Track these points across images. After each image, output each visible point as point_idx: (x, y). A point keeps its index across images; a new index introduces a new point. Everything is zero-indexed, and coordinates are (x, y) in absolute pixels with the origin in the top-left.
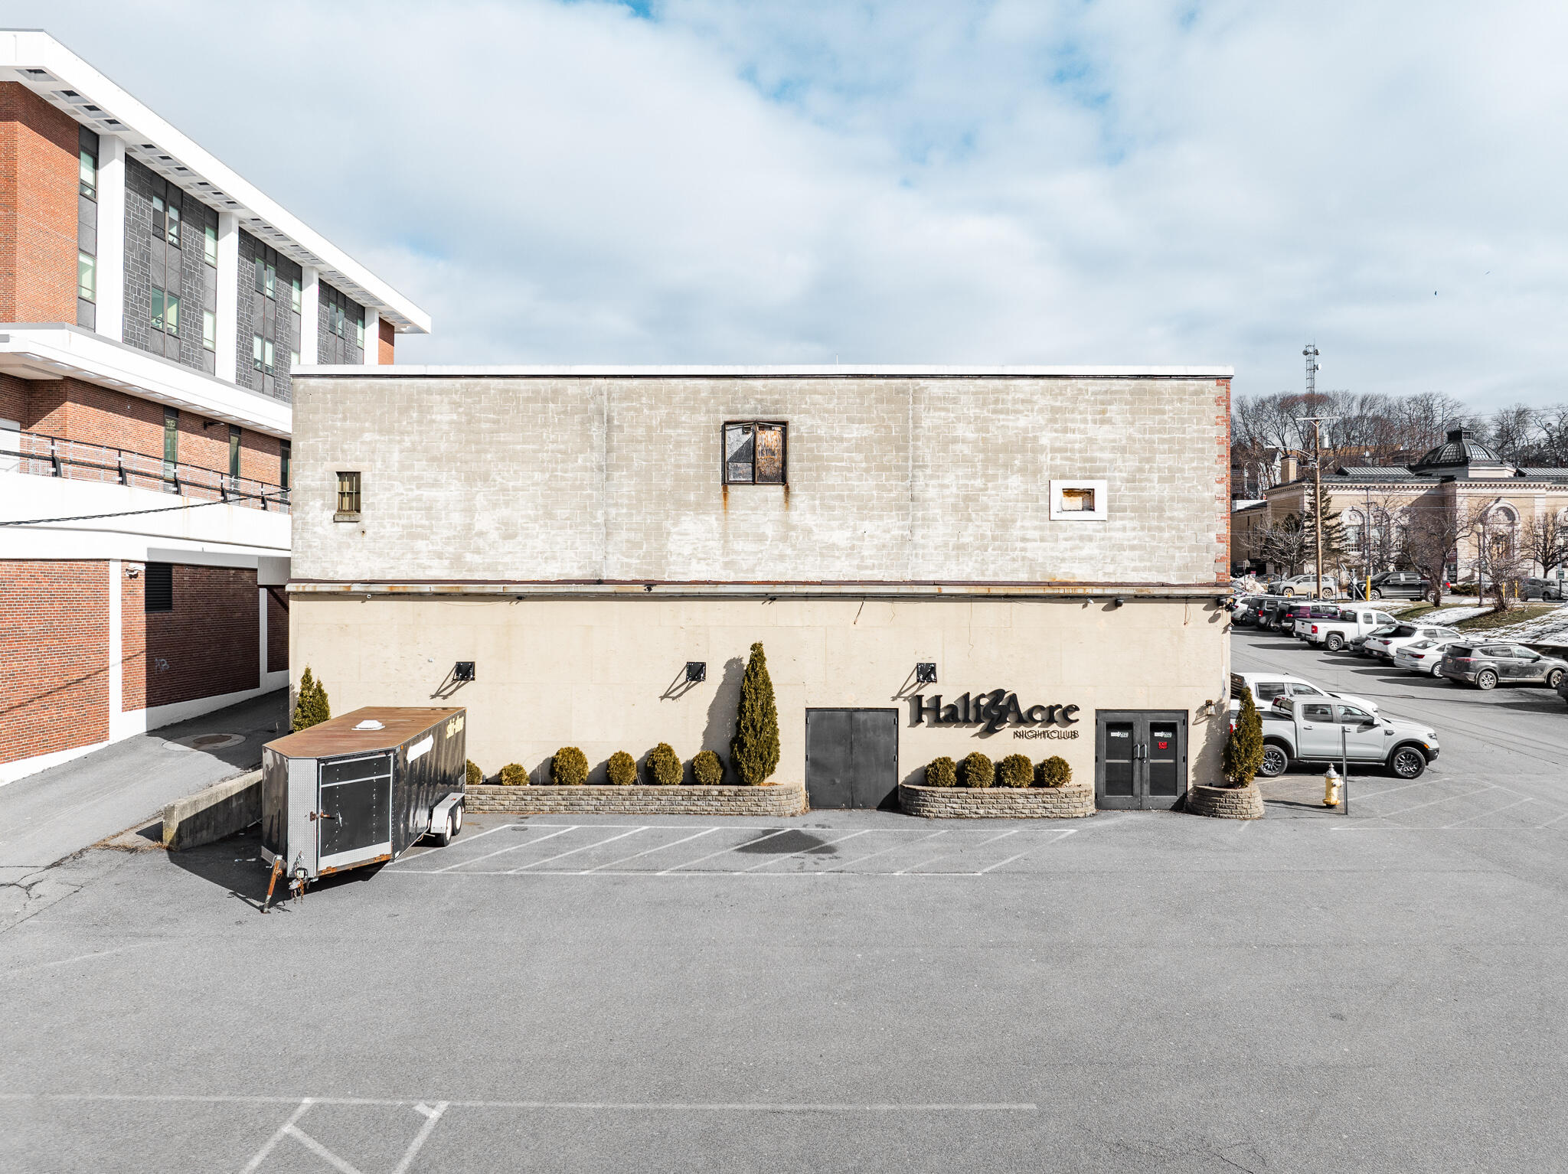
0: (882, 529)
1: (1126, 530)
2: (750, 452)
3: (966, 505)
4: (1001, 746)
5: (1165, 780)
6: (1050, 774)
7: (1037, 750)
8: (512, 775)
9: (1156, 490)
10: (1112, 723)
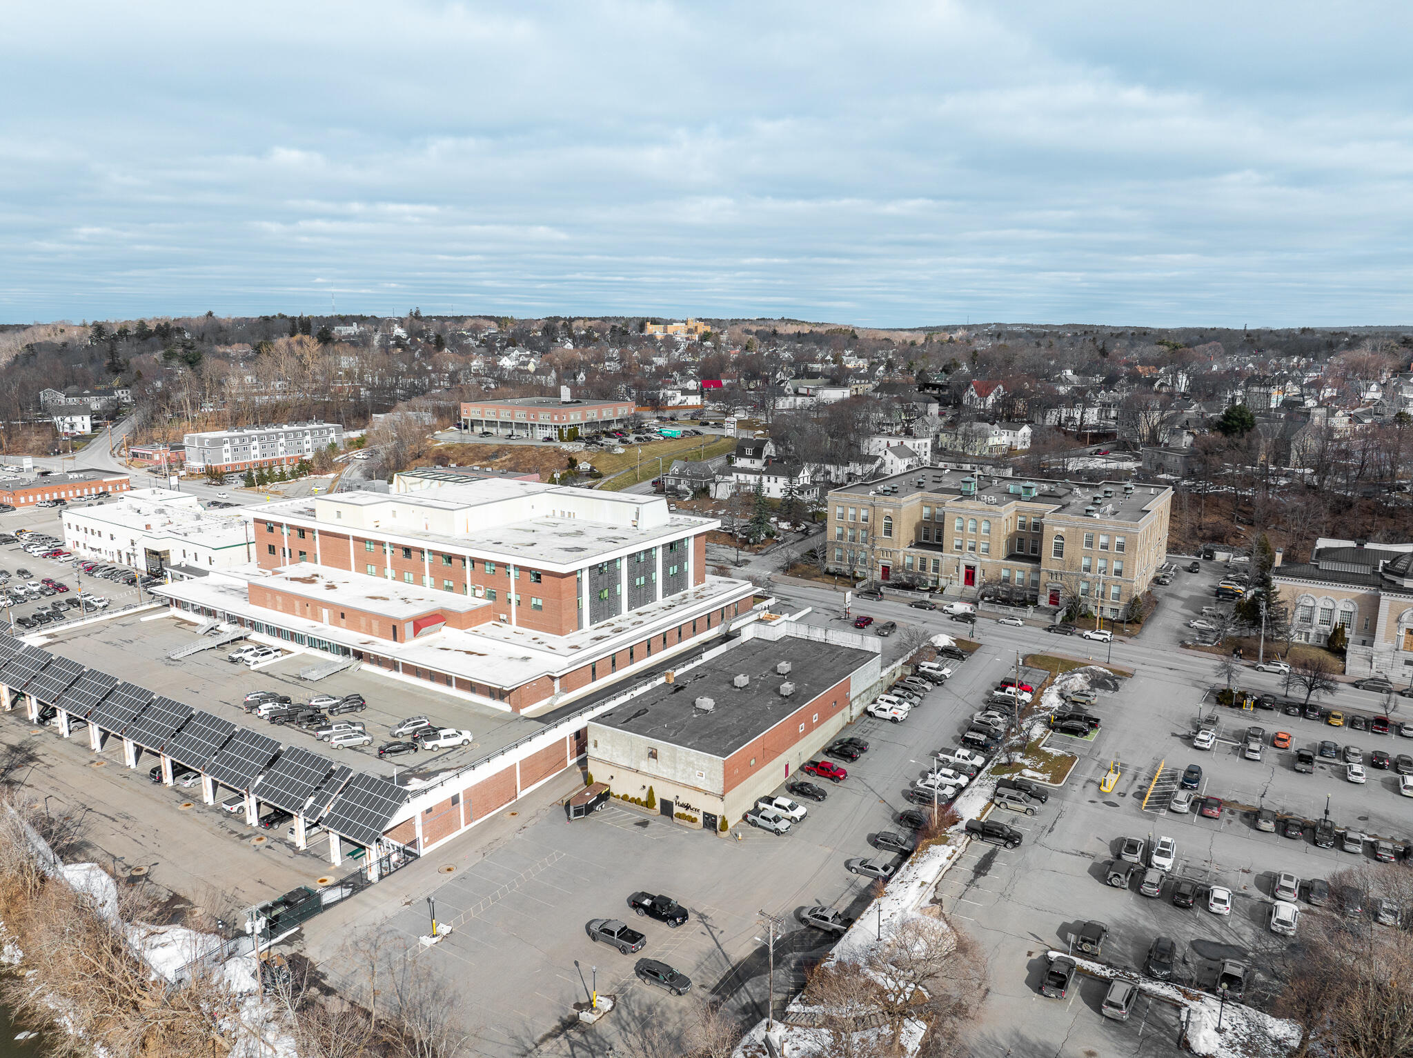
0: (671, 771)
1: (708, 782)
2: (651, 753)
3: (684, 770)
4: (688, 813)
5: (714, 826)
6: (694, 820)
7: (694, 815)
8: (618, 797)
9: (712, 776)
10: (705, 813)
